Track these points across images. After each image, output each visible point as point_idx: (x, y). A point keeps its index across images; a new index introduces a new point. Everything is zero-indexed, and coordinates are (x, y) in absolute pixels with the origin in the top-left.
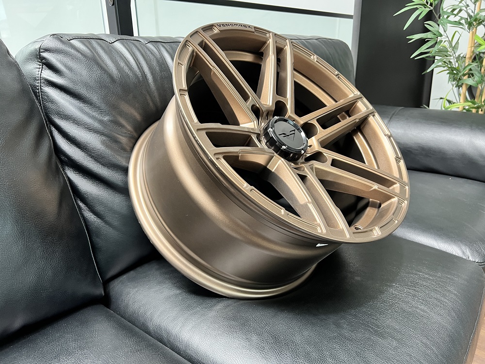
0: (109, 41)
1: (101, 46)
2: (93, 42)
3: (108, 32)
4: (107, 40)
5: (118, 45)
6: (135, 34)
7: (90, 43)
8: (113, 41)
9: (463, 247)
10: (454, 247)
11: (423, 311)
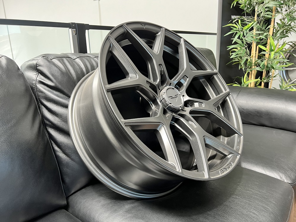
0: (73, 58)
1: (69, 62)
2: (65, 59)
3: (73, 52)
4: (72, 57)
5: (78, 61)
6: (88, 52)
7: (63, 60)
8: (75, 58)
9: (281, 174)
10: (275, 174)
11: (254, 214)
